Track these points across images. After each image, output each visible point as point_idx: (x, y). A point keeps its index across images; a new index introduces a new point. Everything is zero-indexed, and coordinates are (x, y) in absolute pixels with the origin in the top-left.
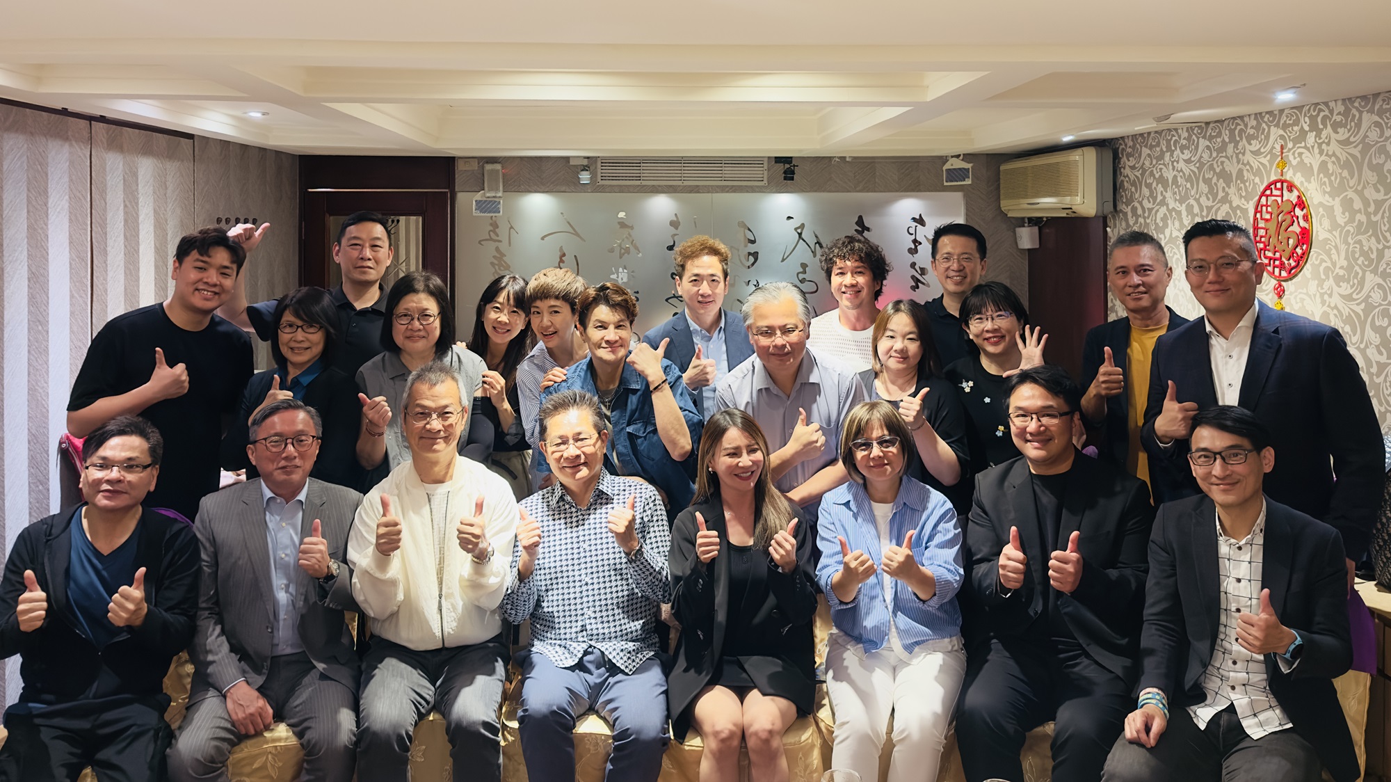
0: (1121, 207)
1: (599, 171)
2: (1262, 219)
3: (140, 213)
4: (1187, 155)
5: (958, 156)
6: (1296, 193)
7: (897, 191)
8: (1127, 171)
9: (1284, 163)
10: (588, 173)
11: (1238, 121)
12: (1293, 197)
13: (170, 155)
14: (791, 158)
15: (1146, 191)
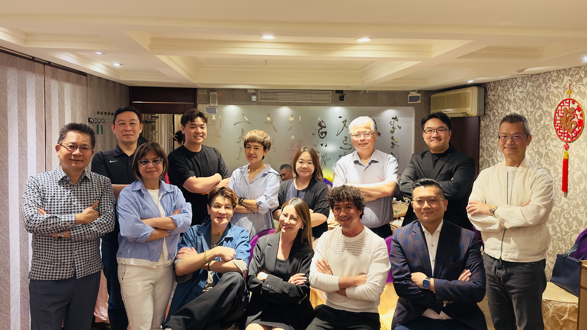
0: (487, 112)
1: (259, 96)
2: (558, 116)
3: (65, 108)
4: (521, 89)
5: (414, 91)
6: (576, 104)
7: (386, 106)
8: (491, 97)
9: (571, 91)
10: (255, 96)
11: (548, 74)
12: (575, 106)
13: (78, 82)
14: (343, 91)
15: (500, 105)
